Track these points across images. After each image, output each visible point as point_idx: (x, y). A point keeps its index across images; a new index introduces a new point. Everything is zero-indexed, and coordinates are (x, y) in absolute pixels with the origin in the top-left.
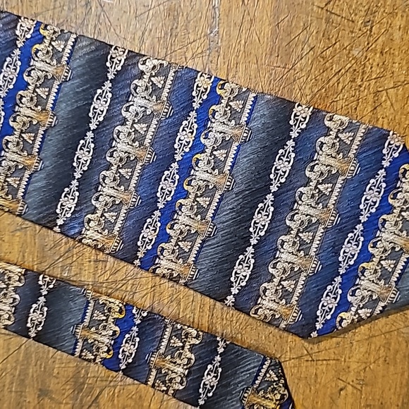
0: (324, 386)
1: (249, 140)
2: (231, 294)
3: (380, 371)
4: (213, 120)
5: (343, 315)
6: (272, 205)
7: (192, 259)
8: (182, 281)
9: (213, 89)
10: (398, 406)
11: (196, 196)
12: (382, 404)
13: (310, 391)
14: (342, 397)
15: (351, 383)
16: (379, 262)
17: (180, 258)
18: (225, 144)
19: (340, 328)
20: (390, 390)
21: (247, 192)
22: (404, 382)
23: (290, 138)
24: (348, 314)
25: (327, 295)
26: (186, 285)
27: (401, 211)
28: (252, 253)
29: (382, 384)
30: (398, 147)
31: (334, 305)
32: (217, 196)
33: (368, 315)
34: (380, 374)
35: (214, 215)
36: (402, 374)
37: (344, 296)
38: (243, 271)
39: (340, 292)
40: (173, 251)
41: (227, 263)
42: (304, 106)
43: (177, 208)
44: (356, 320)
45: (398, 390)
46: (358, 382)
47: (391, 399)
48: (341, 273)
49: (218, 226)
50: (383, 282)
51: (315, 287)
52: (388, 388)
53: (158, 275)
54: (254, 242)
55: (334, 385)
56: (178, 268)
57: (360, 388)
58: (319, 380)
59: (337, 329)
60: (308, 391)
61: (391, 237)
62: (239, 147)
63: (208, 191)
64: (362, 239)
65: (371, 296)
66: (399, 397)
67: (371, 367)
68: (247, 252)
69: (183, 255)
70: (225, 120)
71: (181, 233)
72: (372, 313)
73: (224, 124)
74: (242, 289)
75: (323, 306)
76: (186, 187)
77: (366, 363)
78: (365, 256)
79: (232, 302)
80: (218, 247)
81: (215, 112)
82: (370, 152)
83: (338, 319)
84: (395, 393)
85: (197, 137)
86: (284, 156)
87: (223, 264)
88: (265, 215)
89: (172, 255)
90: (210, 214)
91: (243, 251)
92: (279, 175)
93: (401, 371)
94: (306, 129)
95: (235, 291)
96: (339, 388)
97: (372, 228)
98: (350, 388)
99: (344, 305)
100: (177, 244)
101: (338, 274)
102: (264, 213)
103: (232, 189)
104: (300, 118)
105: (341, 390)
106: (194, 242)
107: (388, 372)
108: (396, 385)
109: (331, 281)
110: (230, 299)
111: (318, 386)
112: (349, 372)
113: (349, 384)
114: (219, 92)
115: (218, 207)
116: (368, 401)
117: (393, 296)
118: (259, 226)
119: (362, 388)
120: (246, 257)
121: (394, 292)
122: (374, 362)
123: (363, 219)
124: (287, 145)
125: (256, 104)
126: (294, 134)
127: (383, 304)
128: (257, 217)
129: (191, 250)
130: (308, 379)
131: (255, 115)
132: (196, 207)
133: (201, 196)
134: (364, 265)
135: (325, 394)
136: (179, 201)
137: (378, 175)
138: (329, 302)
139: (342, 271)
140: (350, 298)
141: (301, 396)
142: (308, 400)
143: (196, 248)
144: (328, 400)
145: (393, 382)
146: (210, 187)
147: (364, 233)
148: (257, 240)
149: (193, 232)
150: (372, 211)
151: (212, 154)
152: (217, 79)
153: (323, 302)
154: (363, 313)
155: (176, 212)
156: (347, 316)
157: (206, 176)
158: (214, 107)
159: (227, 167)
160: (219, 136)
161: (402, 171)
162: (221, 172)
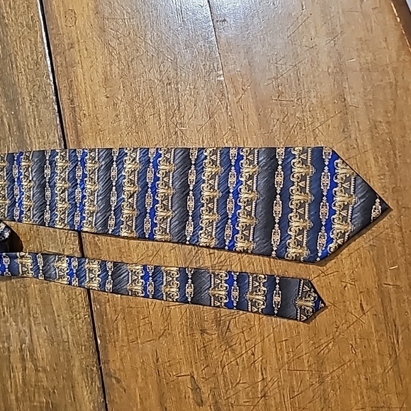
0: (336, 288)
2: (273, 250)
4: (242, 168)
5: (330, 245)
6: (280, 200)
7: (251, 239)
8: (249, 252)
9: (238, 153)
10: (376, 288)
11: (245, 207)
12: (368, 289)
13: (330, 292)
14: (347, 291)
15: (349, 282)
16: (340, 213)
17: (246, 240)
18: (251, 177)
19: (330, 253)
20: (369, 280)
25: (320, 238)
26: (252, 253)
27: (342, 184)
28: (278, 227)
29: (364, 278)
30: (330, 153)
32: (254, 204)
33: (342, 242)
34: (362, 273)
35: (255, 213)
36: (373, 270)
37: (328, 236)
39: (326, 234)
40: (242, 238)
44: (337, 246)
45: (373, 279)
46: (352, 280)
47: (371, 285)
49: (259, 218)
50: (344, 223)
55: (340, 286)
56: (246, 245)
57: (354, 284)
58: (332, 285)
61: (341, 199)
62: (257, 177)
63: (249, 202)
64: (328, 204)
65: (341, 232)
66: (375, 283)
67: (356, 270)
68: (275, 227)
70: (247, 166)
71: (243, 227)
72: (344, 240)
73: (248, 168)
76: (239, 204)
77: (352, 269)
78: (332, 212)
79: (275, 255)
80: (261, 229)
81: (242, 164)
83: (328, 249)
84: (372, 281)
85: (238, 178)
86: (278, 174)
88: (279, 206)
89: (242, 240)
90: (253, 213)
92: (279, 184)
94: (284, 158)
97: (331, 198)
98: (348, 285)
100: (242, 233)
101: (322, 225)
104: (280, 154)
105: (345, 287)
106: (250, 230)
107: (365, 271)
108: (371, 277)
109: (320, 230)
110: (274, 253)
111: (332, 288)
112: (346, 276)
114: (241, 154)
115: (255, 209)
116: (360, 289)
117: (351, 228)
118: (277, 212)
120: (276, 230)
121: (351, 226)
122: (356, 267)
123: (325, 194)
124: (278, 169)
125: (259, 154)
126: (280, 163)
127: (348, 234)
128: (275, 208)
129: (249, 234)
130: (326, 286)
131: (260, 159)
132: (246, 212)
133: (247, 206)
134: (333, 217)
135: (337, 292)
137: (325, 170)
138: (322, 241)
139: (324, 223)
140: (331, 236)
143: (252, 232)
144: (340, 295)
145: (369, 276)
146: (249, 200)
147: (328, 201)
149: (248, 225)
150: (328, 188)
151: (246, 184)
152: (239, 148)
153: (319, 242)
154: (340, 242)
155: (237, 218)
156: (332, 246)
157: (246, 195)
158: (241, 162)
159: (255, 188)
160: (247, 174)
161: (335, 164)
162: (252, 191)
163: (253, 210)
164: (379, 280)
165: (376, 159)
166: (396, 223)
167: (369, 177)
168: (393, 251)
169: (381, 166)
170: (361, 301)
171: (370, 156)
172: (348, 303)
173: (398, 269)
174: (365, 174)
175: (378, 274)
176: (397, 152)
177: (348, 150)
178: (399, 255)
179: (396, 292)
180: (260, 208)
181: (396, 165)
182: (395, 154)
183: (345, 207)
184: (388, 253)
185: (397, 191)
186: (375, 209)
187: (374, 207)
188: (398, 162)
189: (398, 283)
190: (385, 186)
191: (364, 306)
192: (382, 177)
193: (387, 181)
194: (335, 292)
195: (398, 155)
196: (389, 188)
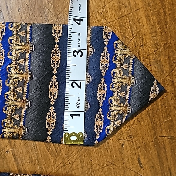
0: (113, 147)
1: (34, 50)
2: (48, 135)
3: (137, 127)
4: (12, 45)
5: (108, 127)
6: (57, 81)
7: (22, 123)
8: (20, 137)
9: (7, 28)
10: (152, 141)
11: (14, 88)
12: (144, 144)
13: (108, 152)
14: (124, 148)
15: (126, 139)
16: (117, 95)
17: (15, 125)
18: (22, 56)
19: (108, 135)
20: (146, 135)
21: (41, 78)
22: (151, 128)
23: (55, 43)
24: (110, 126)
25: (97, 120)
26: (23, 139)
27: (120, 65)
28: (53, 110)
29: (141, 133)
30: (110, 33)
31: (102, 124)
32: (26, 85)
33: (120, 123)
34: (138, 129)
35: (27, 95)
36: (149, 125)
37: (105, 118)
38: (51, 121)
39: (103, 116)
40: (11, 122)
41: (41, 119)
42: (57, 25)
43: (6, 98)
44: (115, 128)
45: (149, 133)
46: (129, 137)
47: (148, 139)
48: (101, 106)
49: (31, 101)
50: (122, 104)
51: (90, 118)
52: (144, 134)
53: (5, 138)
54: (52, 103)
55: (118, 144)
56: (16, 130)
57: (131, 140)
58: (110, 145)
59: (107, 136)
60: (107, 152)
61: (120, 80)
62: (30, 55)
63: (20, 83)
64: (106, 85)
65: (119, 113)
66: (151, 137)
67: (132, 127)
68: (50, 110)
69: (16, 123)
70: (18, 43)
71: (12, 111)
72: (121, 122)
73: (19, 45)
74: (53, 131)
75: (97, 126)
76: (7, 85)
77: (129, 126)
78: (110, 94)
79: (50, 139)
80: (34, 112)
81: (11, 40)
82: (97, 40)
83: (106, 130)
84: (149, 136)
85: (6, 56)
86: (55, 53)
87: (40, 121)
88: (55, 87)
89: (11, 125)
90: (25, 95)
91: (48, 110)
92: (55, 64)
93: (147, 123)
94: (62, 36)
95: (50, 133)
96: (121, 144)
97: (109, 78)
98: (126, 142)
99: (107, 122)
100: (11, 118)
101: (99, 107)
102: (54, 86)
103: (33, 78)
104: (57, 31)
105: (123, 145)
106: (20, 113)
107: (141, 127)
108: (148, 131)
109: (97, 112)
110: (49, 138)
111: (110, 148)
112: (123, 134)
113: (125, 140)
114: (11, 29)
115: (28, 90)
116: (137, 145)
117: (129, 109)
118: (53, 94)
119: (132, 139)
120: (51, 113)
121: (129, 107)
122: (133, 124)
123: (103, 75)
124: (55, 47)
125: (32, 30)
126: (57, 41)
127: (125, 115)
128: (51, 90)
129: (20, 118)
130: (104, 146)
131: (33, 36)
132: (16, 94)
133: (17, 87)
134: (111, 98)
135: (115, 151)
136: (6, 94)
137: (104, 50)
138: (99, 123)
139: (101, 105)
140: (109, 118)
141: (104, 156)
142: (109, 157)
143: (23, 116)
144: (118, 153)
145: (146, 130)
146: (21, 81)
147: (106, 82)
148: (54, 102)
149: (18, 108)
150: (107, 69)
151: (16, 63)
152: (7, 23)
153: (96, 124)
154: (118, 123)
155: (5, 100)
156: (110, 128)
157: (16, 76)
158: (11, 38)
159: (27, 68)
160: (17, 52)
161: (115, 45)
162: (24, 71)
163: (25, 91)
164: (155, 133)
165: (147, 17)
166: (168, 77)
167: (142, 35)
168: (166, 105)
169: (153, 24)
170: (139, 156)
171: (142, 14)
172: (126, 159)
173: (172, 121)
174: (138, 32)
175: (154, 128)
176: (167, 10)
177: (120, 8)
178: (172, 108)
179: (171, 143)
180: (33, 89)
181: (166, 23)
182: (165, 12)
183: (123, 88)
184: (162, 107)
185: (168, 47)
186: (153, 90)
187: (152, 88)
188: (168, 20)
189: (172, 134)
190: (157, 43)
191: (142, 161)
192: (154, 34)
193: (159, 38)
194: (113, 151)
195: (168, 13)
196: (161, 45)
